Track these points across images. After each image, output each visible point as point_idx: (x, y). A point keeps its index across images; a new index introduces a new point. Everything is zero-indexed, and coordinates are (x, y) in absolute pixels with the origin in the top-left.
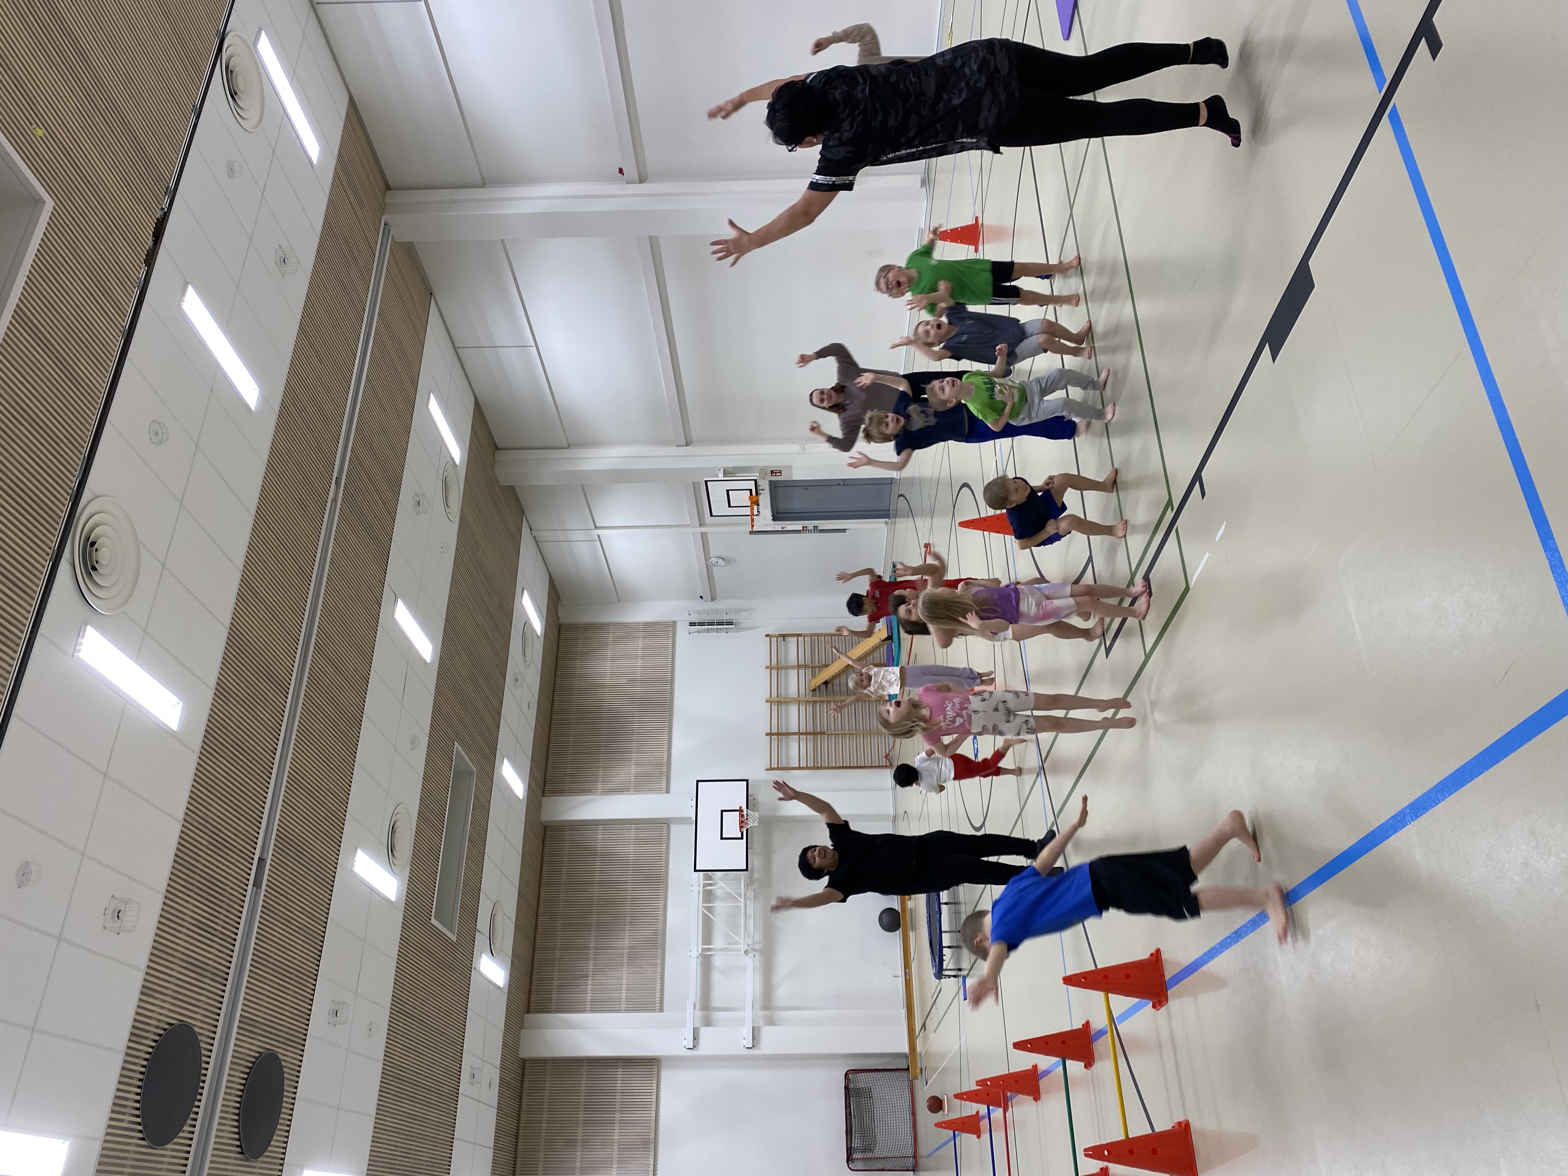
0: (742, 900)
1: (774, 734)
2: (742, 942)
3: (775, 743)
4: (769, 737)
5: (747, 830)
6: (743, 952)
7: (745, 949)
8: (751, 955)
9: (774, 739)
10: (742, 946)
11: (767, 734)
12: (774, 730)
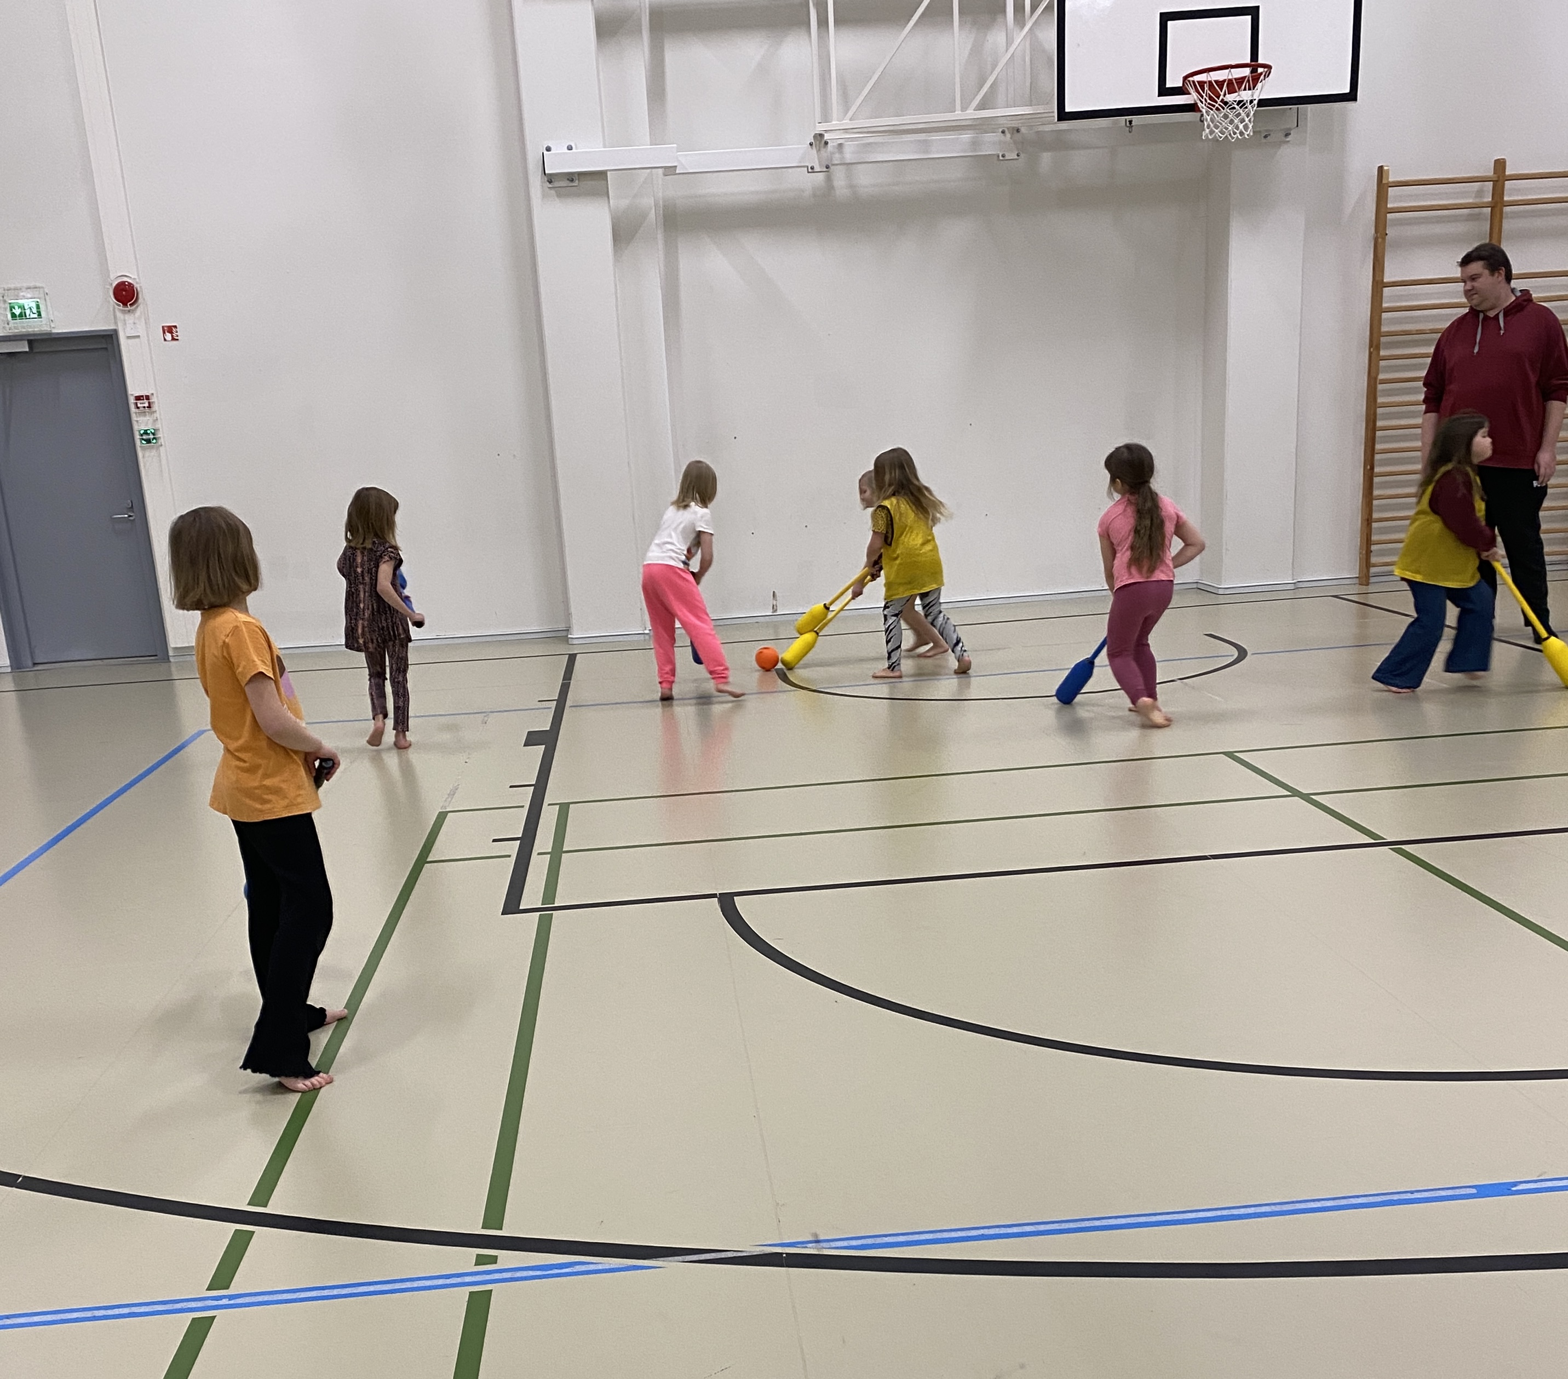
0: (972, 113)
1: (1498, 191)
2: (847, 123)
3: (1465, 196)
4: (1490, 173)
5: (1192, 108)
6: (820, 128)
7: (827, 137)
8: (813, 159)
9: (1480, 193)
10: (835, 123)
11: (1500, 165)
12: (1512, 191)
